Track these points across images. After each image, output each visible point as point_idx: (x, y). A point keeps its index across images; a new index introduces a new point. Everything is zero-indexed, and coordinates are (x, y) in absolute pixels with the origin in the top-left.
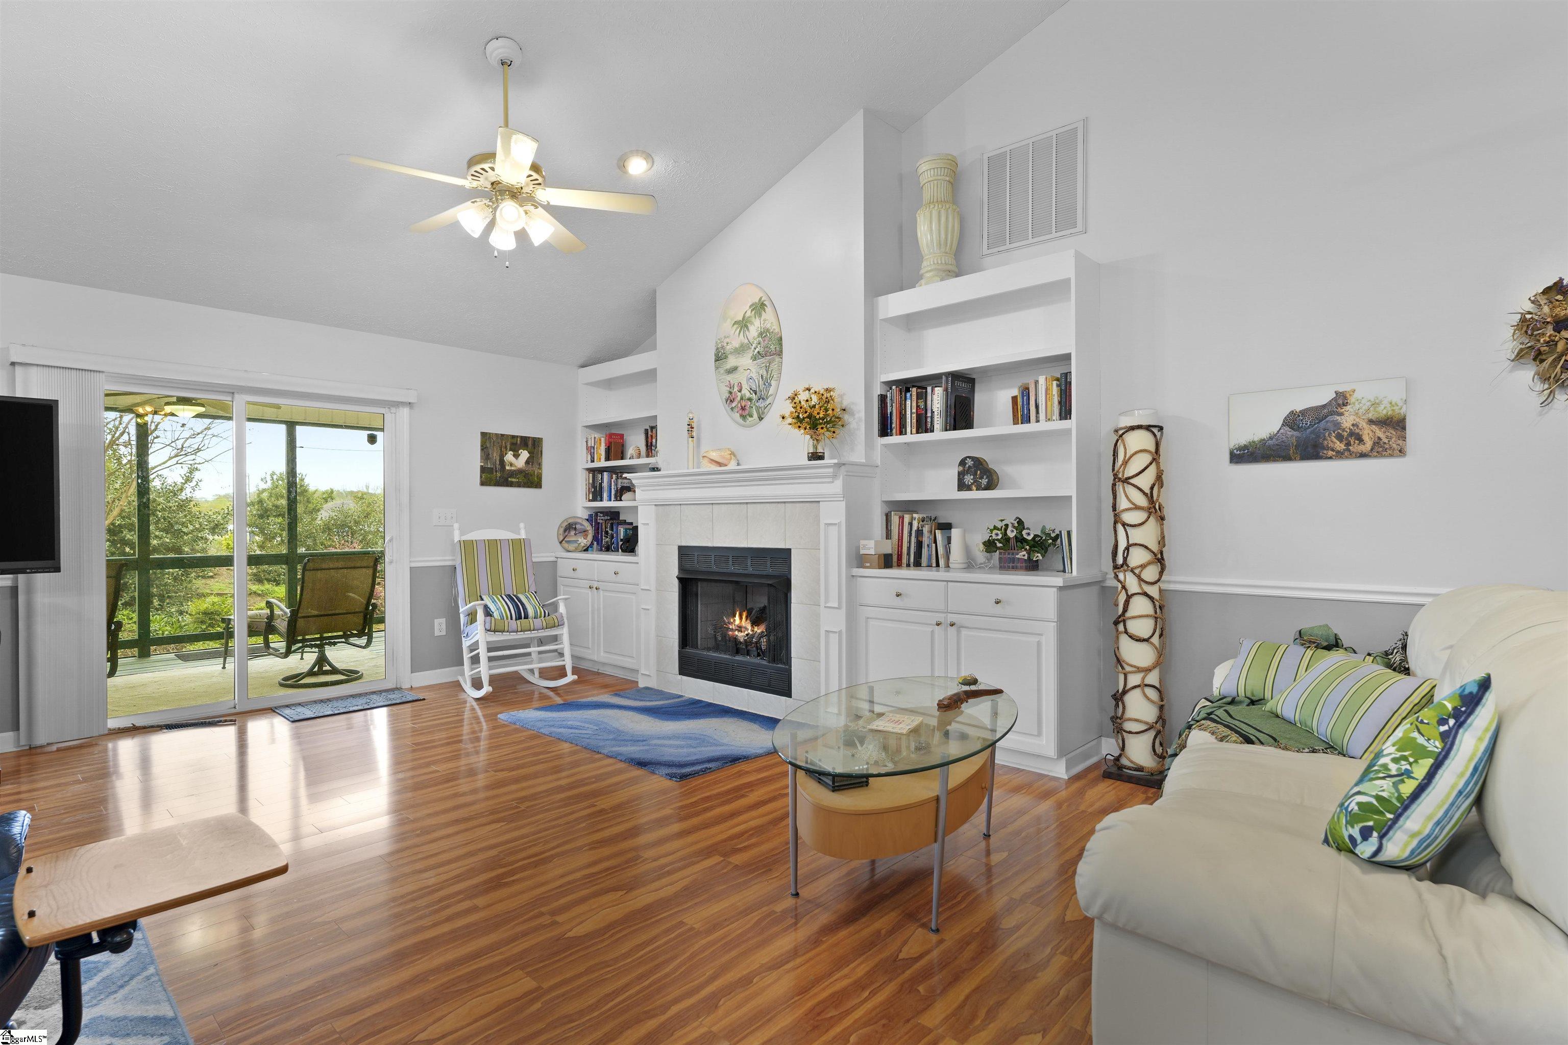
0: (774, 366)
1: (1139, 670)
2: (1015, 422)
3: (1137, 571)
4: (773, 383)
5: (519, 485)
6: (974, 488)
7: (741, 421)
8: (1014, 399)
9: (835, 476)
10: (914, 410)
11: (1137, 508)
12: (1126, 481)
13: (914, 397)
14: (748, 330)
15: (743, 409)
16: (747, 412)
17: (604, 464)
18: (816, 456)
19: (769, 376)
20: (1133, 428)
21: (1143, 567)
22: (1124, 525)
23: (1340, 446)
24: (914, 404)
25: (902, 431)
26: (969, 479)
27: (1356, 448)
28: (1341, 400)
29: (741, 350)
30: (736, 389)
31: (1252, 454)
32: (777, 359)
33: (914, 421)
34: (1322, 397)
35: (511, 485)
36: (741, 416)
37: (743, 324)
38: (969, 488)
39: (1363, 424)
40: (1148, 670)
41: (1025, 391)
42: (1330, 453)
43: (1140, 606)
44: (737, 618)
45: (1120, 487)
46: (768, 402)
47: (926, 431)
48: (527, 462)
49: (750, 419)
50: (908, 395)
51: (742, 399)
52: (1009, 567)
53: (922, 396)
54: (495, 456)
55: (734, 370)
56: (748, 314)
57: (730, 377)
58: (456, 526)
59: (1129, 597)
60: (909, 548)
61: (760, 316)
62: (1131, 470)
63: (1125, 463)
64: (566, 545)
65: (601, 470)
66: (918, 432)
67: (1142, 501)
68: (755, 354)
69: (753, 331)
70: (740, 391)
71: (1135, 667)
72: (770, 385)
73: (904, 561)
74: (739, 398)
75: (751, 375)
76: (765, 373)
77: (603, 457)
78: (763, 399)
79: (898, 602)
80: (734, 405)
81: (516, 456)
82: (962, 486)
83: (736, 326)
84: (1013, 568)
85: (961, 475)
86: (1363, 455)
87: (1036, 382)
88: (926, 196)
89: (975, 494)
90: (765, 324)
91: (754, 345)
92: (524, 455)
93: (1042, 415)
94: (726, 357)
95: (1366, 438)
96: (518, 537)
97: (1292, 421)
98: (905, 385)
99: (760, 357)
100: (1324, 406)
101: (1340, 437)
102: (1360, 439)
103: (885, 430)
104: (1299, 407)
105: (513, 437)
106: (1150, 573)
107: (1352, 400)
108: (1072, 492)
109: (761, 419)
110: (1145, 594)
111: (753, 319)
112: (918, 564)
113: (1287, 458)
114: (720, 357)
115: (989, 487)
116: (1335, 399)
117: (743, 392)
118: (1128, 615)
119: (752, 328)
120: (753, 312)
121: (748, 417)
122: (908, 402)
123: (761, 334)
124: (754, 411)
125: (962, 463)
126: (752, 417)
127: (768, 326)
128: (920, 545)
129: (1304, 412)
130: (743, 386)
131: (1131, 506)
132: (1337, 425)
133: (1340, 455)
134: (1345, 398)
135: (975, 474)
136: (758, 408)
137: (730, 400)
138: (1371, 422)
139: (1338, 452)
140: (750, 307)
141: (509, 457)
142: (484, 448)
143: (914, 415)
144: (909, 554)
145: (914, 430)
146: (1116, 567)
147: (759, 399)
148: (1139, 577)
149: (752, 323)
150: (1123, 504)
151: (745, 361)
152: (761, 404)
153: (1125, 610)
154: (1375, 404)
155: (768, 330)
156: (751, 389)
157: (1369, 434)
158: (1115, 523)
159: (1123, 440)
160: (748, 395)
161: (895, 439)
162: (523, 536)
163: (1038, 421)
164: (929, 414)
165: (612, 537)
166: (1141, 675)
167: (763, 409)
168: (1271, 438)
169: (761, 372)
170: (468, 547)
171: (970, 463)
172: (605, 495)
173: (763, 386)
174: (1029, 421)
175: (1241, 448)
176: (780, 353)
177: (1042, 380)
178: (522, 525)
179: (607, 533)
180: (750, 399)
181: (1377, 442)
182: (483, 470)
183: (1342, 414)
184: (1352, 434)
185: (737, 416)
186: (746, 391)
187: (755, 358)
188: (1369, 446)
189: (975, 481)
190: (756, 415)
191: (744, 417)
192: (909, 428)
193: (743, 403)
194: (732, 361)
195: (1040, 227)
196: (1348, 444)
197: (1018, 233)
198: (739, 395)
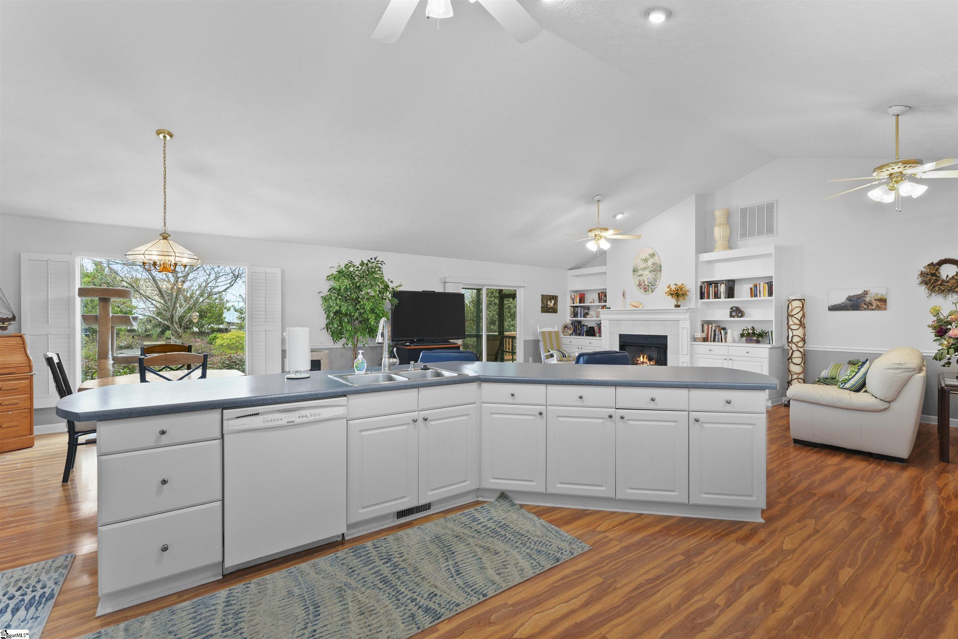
0: (658, 275)
1: (796, 374)
2: (752, 297)
4: (658, 280)
5: (551, 312)
6: (736, 317)
7: (644, 293)
8: (751, 289)
9: (686, 313)
10: (713, 291)
11: (796, 324)
12: (792, 316)
13: (713, 287)
15: (645, 288)
16: (647, 290)
17: (578, 304)
18: (677, 306)
19: (657, 278)
20: (794, 300)
21: (798, 342)
22: (791, 329)
23: (865, 307)
24: (713, 289)
25: (708, 298)
26: (734, 314)
27: (870, 307)
28: (866, 293)
29: (644, 269)
30: (642, 282)
31: (836, 308)
32: (660, 273)
33: (713, 294)
34: (859, 292)
35: (549, 312)
37: (646, 260)
38: (734, 317)
39: (873, 300)
40: (799, 374)
41: (756, 286)
42: (862, 309)
43: (797, 354)
44: (641, 358)
45: (790, 318)
46: (656, 287)
47: (718, 298)
48: (554, 304)
49: (648, 292)
50: (711, 286)
52: (749, 342)
53: (716, 287)
54: (545, 303)
55: (642, 275)
56: (648, 257)
57: (640, 278)
58: (538, 326)
59: (793, 352)
60: (711, 336)
61: (653, 258)
62: (793, 313)
63: (792, 310)
64: (564, 333)
65: (577, 307)
66: (715, 298)
67: (798, 322)
68: (650, 270)
69: (650, 263)
70: (644, 282)
72: (657, 281)
73: (709, 340)
75: (649, 277)
76: (654, 277)
77: (578, 302)
78: (654, 286)
79: (710, 353)
80: (641, 287)
81: (551, 302)
82: (731, 316)
83: (642, 261)
84: (751, 342)
85: (731, 313)
86: (873, 310)
87: (760, 284)
88: (718, 222)
89: (736, 319)
90: (655, 261)
91: (650, 268)
92: (553, 302)
93: (762, 294)
94: (638, 271)
95: (874, 304)
96: (554, 330)
97: (850, 299)
98: (710, 283)
99: (652, 271)
100: (860, 295)
101: (865, 304)
102: (872, 305)
103: (702, 297)
104: (852, 294)
105: (550, 296)
106: (801, 344)
107: (869, 293)
108: (774, 319)
109: (652, 292)
110: (799, 351)
111: (650, 259)
112: (714, 341)
113: (848, 310)
114: (635, 271)
115: (741, 317)
116: (864, 293)
118: (792, 357)
119: (649, 262)
120: (650, 257)
122: (711, 289)
123: (653, 264)
125: (732, 308)
128: (715, 335)
129: (853, 296)
130: (645, 280)
131: (794, 324)
132: (865, 300)
133: (865, 309)
134: (867, 292)
135: (736, 312)
136: (651, 289)
137: (640, 285)
138: (875, 300)
139: (865, 308)
140: (648, 255)
141: (549, 303)
142: (542, 300)
143: (713, 293)
144: (711, 337)
145: (713, 298)
146: (788, 342)
147: (652, 286)
148: (796, 345)
150: (791, 323)
151: (646, 272)
153: (792, 355)
154: (877, 295)
155: (656, 263)
156: (648, 282)
157: (875, 303)
158: (788, 329)
159: (791, 304)
160: (647, 284)
161: (705, 300)
162: (556, 330)
163: (760, 296)
164: (719, 293)
165: (581, 330)
166: (797, 375)
167: (653, 289)
168: (842, 304)
170: (543, 333)
171: (734, 308)
172: (579, 316)
173: (654, 281)
174: (757, 296)
175: (832, 306)
176: (661, 271)
177: (762, 284)
178: (556, 326)
179: (579, 329)
180: (648, 286)
181: (877, 306)
182: (542, 307)
183: (866, 297)
184: (869, 303)
185: (642, 291)
186: (646, 283)
187: (650, 272)
188: (874, 307)
189: (736, 314)
190: (650, 291)
191: (645, 291)
192: (711, 297)
193: (645, 287)
194: (640, 272)
195: (760, 233)
196: (868, 306)
197: (752, 234)
198: (643, 284)
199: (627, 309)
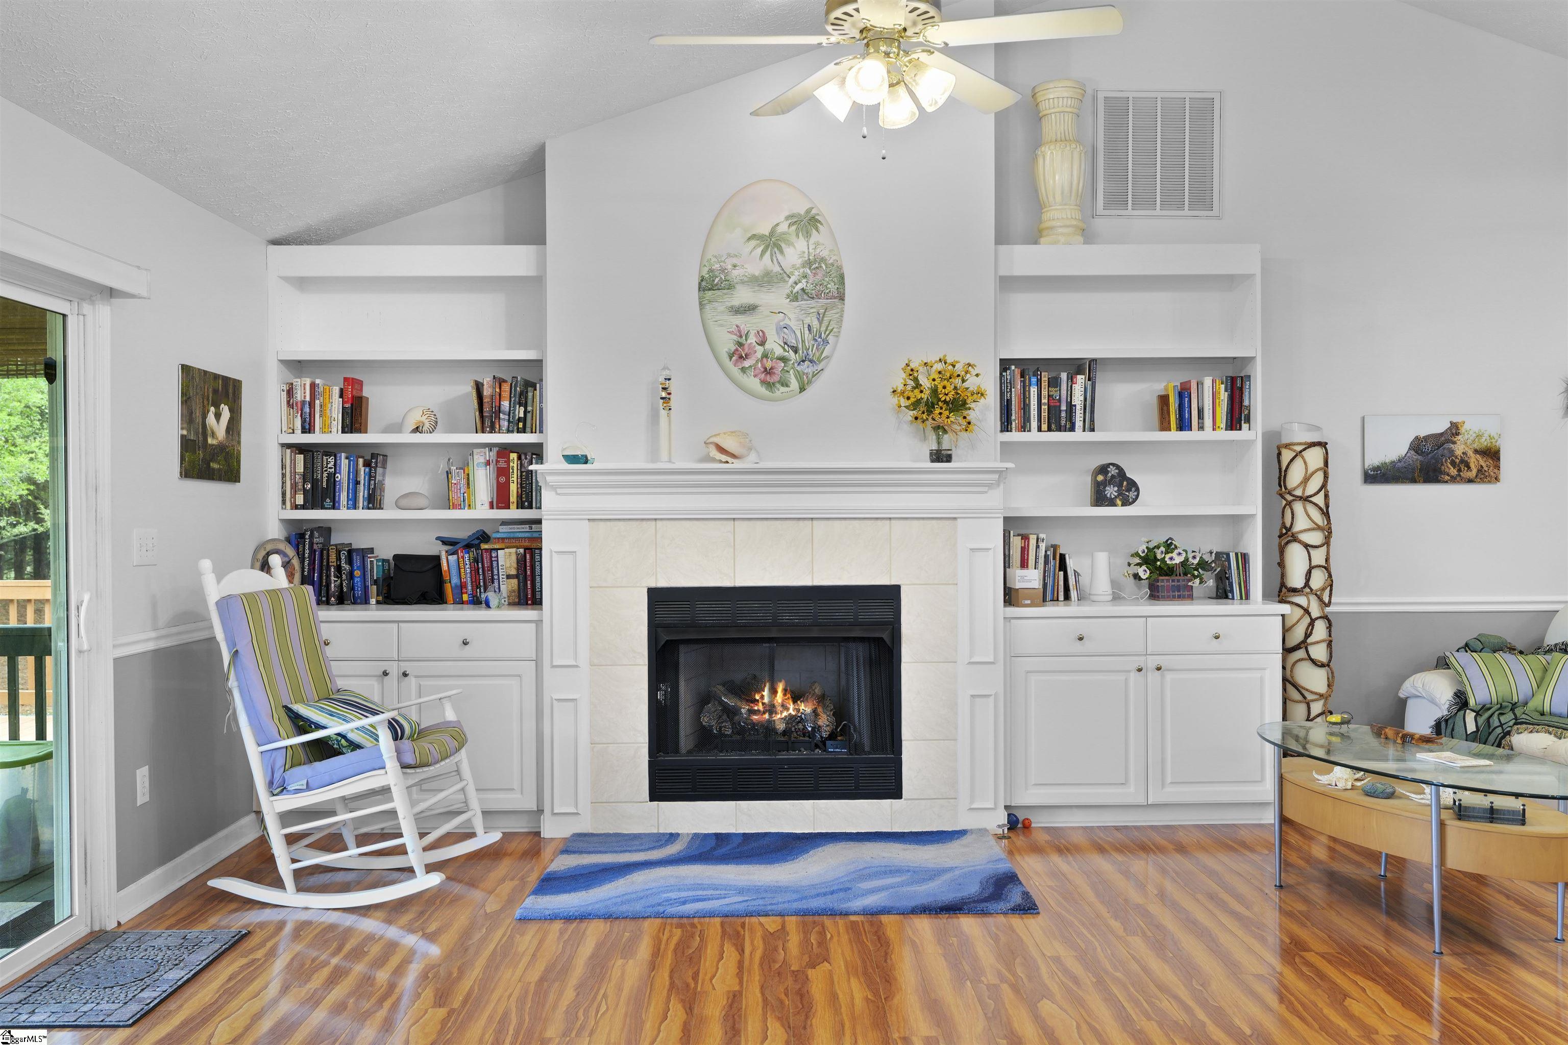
0: (832, 315)
1: (1321, 696)
2: (1164, 426)
3: (1318, 593)
4: (831, 339)
5: (220, 475)
6: (1119, 502)
7: (763, 390)
8: (1164, 400)
10: (1044, 400)
11: (1315, 528)
12: (1306, 499)
13: (1045, 384)
14: (782, 252)
15: (768, 372)
16: (776, 378)
17: (337, 437)
18: (940, 456)
19: (823, 329)
21: (1323, 589)
22: (1307, 546)
23: (1453, 472)
24: (1045, 393)
25: (1024, 427)
26: (1111, 491)
27: (1466, 474)
28: (1455, 429)
29: (766, 280)
30: (752, 339)
31: (1384, 475)
33: (1045, 414)
34: (1440, 426)
35: (210, 475)
36: (763, 382)
37: (770, 242)
38: (1112, 503)
39: (1470, 453)
40: (1324, 696)
41: (1184, 393)
42: (1447, 478)
43: (1321, 630)
44: (766, 693)
45: (1298, 507)
46: (820, 367)
47: (1059, 429)
48: (227, 430)
49: (783, 389)
50: (1036, 378)
51: (765, 356)
52: (1174, 597)
53: (1054, 382)
54: (196, 416)
55: (749, 309)
56: (783, 228)
57: (740, 320)
59: (1311, 622)
61: (808, 235)
63: (1306, 480)
65: (331, 450)
66: (1049, 429)
67: (1320, 521)
68: (795, 291)
69: (791, 255)
70: (762, 343)
71: (1316, 693)
72: (826, 342)
74: (759, 355)
75: (787, 321)
76: (815, 324)
77: (337, 424)
78: (811, 361)
79: (1078, 647)
80: (747, 364)
81: (218, 416)
83: (753, 243)
84: (1179, 597)
85: (1096, 487)
86: (1470, 481)
87: (1200, 384)
89: (1119, 511)
90: (818, 251)
91: (793, 278)
92: (225, 412)
93: (1208, 421)
94: (731, 287)
95: (1472, 465)
97: (1417, 445)
98: (1031, 368)
99: (805, 297)
100: (1442, 434)
101: (1453, 464)
102: (1468, 466)
103: (1006, 426)
104: (1423, 434)
105: (215, 376)
107: (1462, 430)
108: (1256, 510)
109: (802, 389)
110: (1326, 617)
111: (793, 238)
113: (1414, 481)
114: (712, 284)
115: (1126, 503)
116: (1450, 429)
117: (767, 346)
118: (1309, 640)
119: (788, 251)
120: (794, 228)
121: (778, 385)
122: (1034, 390)
123: (809, 263)
124: (793, 376)
125: (1099, 470)
126: (787, 386)
127: (825, 254)
129: (1426, 438)
130: (767, 335)
131: (1313, 526)
132: (1452, 452)
133: (1453, 480)
134: (1457, 428)
135: (1120, 486)
136: (799, 376)
137: (740, 354)
138: (1476, 451)
139: (1452, 477)
140: (787, 218)
141: (211, 419)
142: (186, 398)
143: (1045, 407)
145: (1045, 427)
147: (803, 361)
148: (1321, 600)
149: (790, 244)
150: (1301, 523)
152: (806, 368)
153: (1308, 635)
154: (1479, 435)
155: (823, 260)
156: (785, 343)
157: (1474, 462)
159: (1303, 457)
160: (779, 351)
161: (1015, 436)
163: (1201, 428)
164: (1064, 407)
165: (351, 575)
166: (1322, 702)
167: (810, 376)
168: (1400, 461)
169: (807, 321)
171: (1113, 471)
172: (343, 497)
173: (813, 342)
174: (1189, 428)
175: (1373, 469)
176: (842, 298)
177: (1208, 382)
179: (339, 568)
180: (783, 359)
181: (1480, 470)
182: (184, 442)
183: (1454, 443)
184: (1462, 461)
185: (753, 383)
186: (774, 346)
187: (794, 297)
188: (1473, 474)
189: (1120, 494)
190: (794, 384)
191: (769, 386)
192: (1034, 424)
193: (769, 365)
194: (742, 296)
195: (1173, 201)
196: (1459, 470)
197: (1145, 201)
198: (760, 350)
199: (679, 465)
